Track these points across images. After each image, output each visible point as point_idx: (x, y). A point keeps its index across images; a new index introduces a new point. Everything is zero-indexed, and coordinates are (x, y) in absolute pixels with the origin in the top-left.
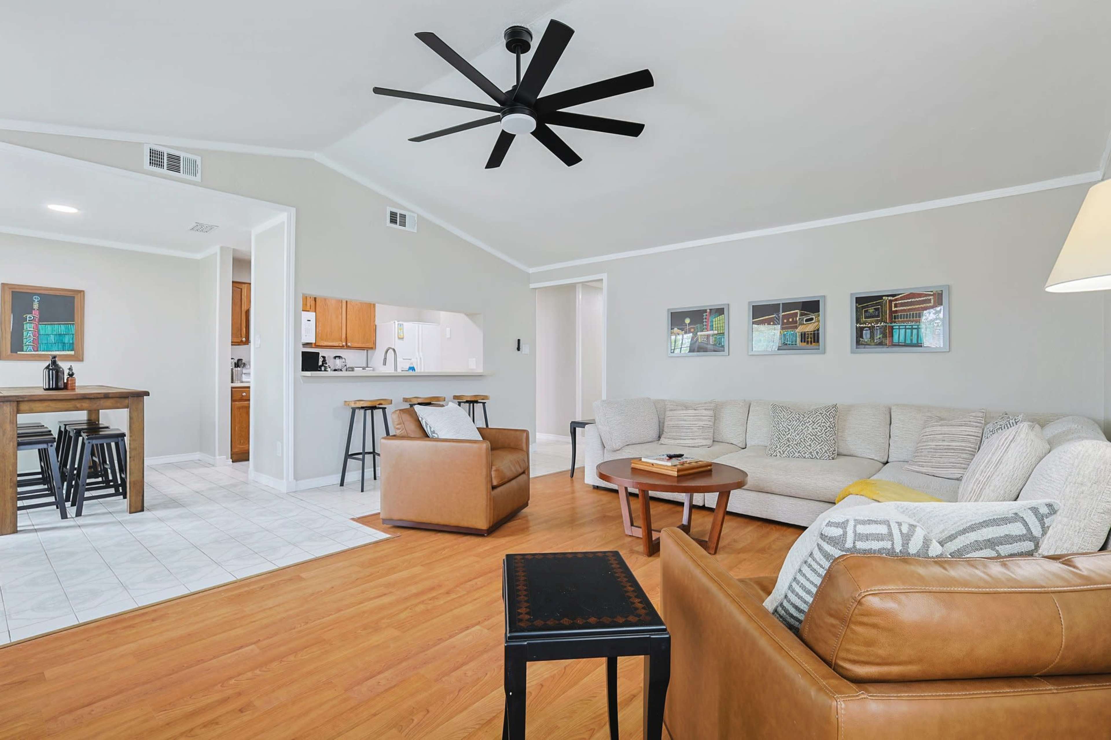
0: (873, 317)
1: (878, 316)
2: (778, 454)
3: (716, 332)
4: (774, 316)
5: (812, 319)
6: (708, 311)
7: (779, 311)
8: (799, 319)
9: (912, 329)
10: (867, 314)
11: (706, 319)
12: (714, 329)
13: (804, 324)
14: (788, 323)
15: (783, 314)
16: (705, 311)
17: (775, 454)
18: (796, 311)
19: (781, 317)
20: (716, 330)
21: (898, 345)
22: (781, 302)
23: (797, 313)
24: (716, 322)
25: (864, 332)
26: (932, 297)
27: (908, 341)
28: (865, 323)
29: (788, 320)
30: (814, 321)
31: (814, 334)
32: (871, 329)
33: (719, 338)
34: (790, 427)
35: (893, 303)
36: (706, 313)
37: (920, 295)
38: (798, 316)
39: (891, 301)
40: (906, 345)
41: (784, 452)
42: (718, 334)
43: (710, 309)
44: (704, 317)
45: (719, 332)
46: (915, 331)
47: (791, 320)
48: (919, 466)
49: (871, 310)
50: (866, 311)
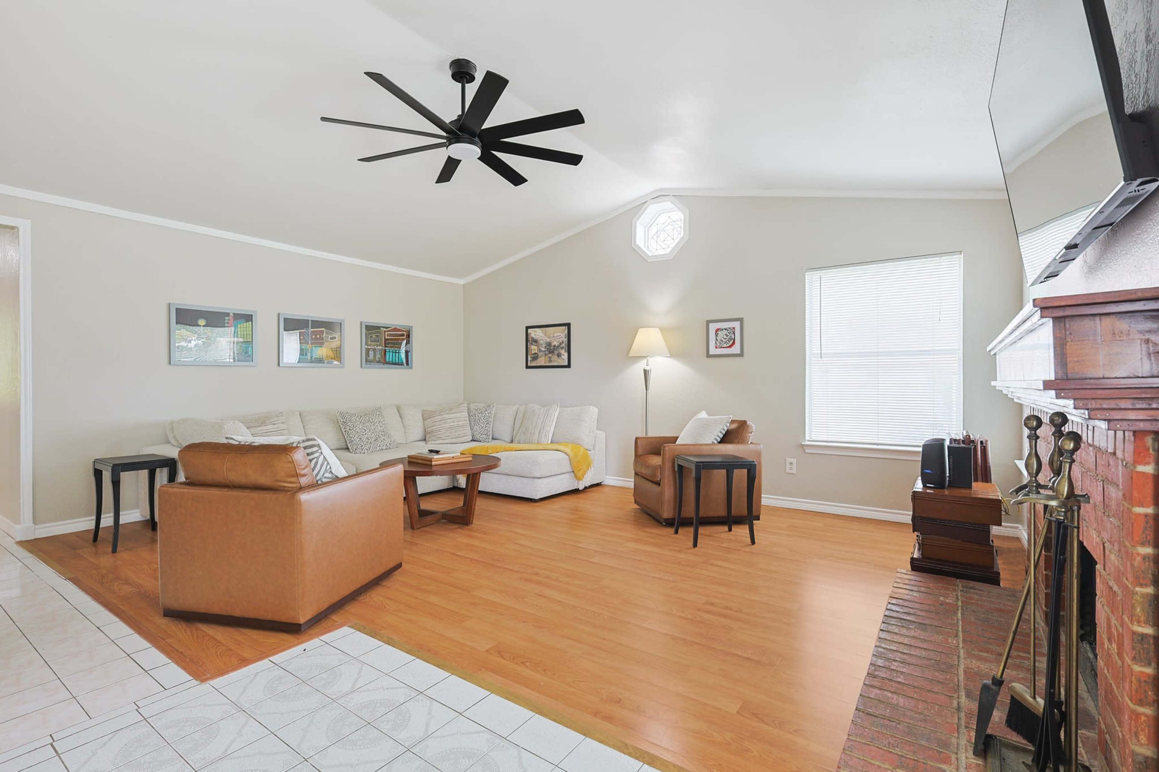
0: (374, 341)
1: (378, 341)
2: (366, 451)
3: (242, 340)
4: (303, 331)
5: (335, 338)
6: (232, 315)
7: (308, 327)
8: (325, 336)
9: (396, 352)
10: (372, 339)
11: (228, 323)
12: (239, 336)
13: (329, 341)
14: (316, 339)
15: (312, 330)
16: (228, 314)
17: (363, 452)
18: (322, 329)
19: (310, 333)
20: (241, 337)
21: (388, 363)
22: (310, 319)
23: (323, 331)
24: (242, 329)
25: (370, 352)
26: (405, 333)
27: (394, 361)
28: (370, 345)
29: (316, 336)
30: (336, 340)
31: (337, 350)
32: (374, 350)
33: (246, 347)
34: (365, 428)
35: (386, 333)
36: (229, 317)
37: (400, 330)
38: (325, 333)
39: (385, 332)
40: (393, 364)
41: (370, 449)
42: (244, 342)
43: (234, 314)
44: (226, 321)
45: (245, 340)
46: (397, 354)
47: (318, 336)
48: (443, 440)
49: (374, 336)
50: (371, 337)
